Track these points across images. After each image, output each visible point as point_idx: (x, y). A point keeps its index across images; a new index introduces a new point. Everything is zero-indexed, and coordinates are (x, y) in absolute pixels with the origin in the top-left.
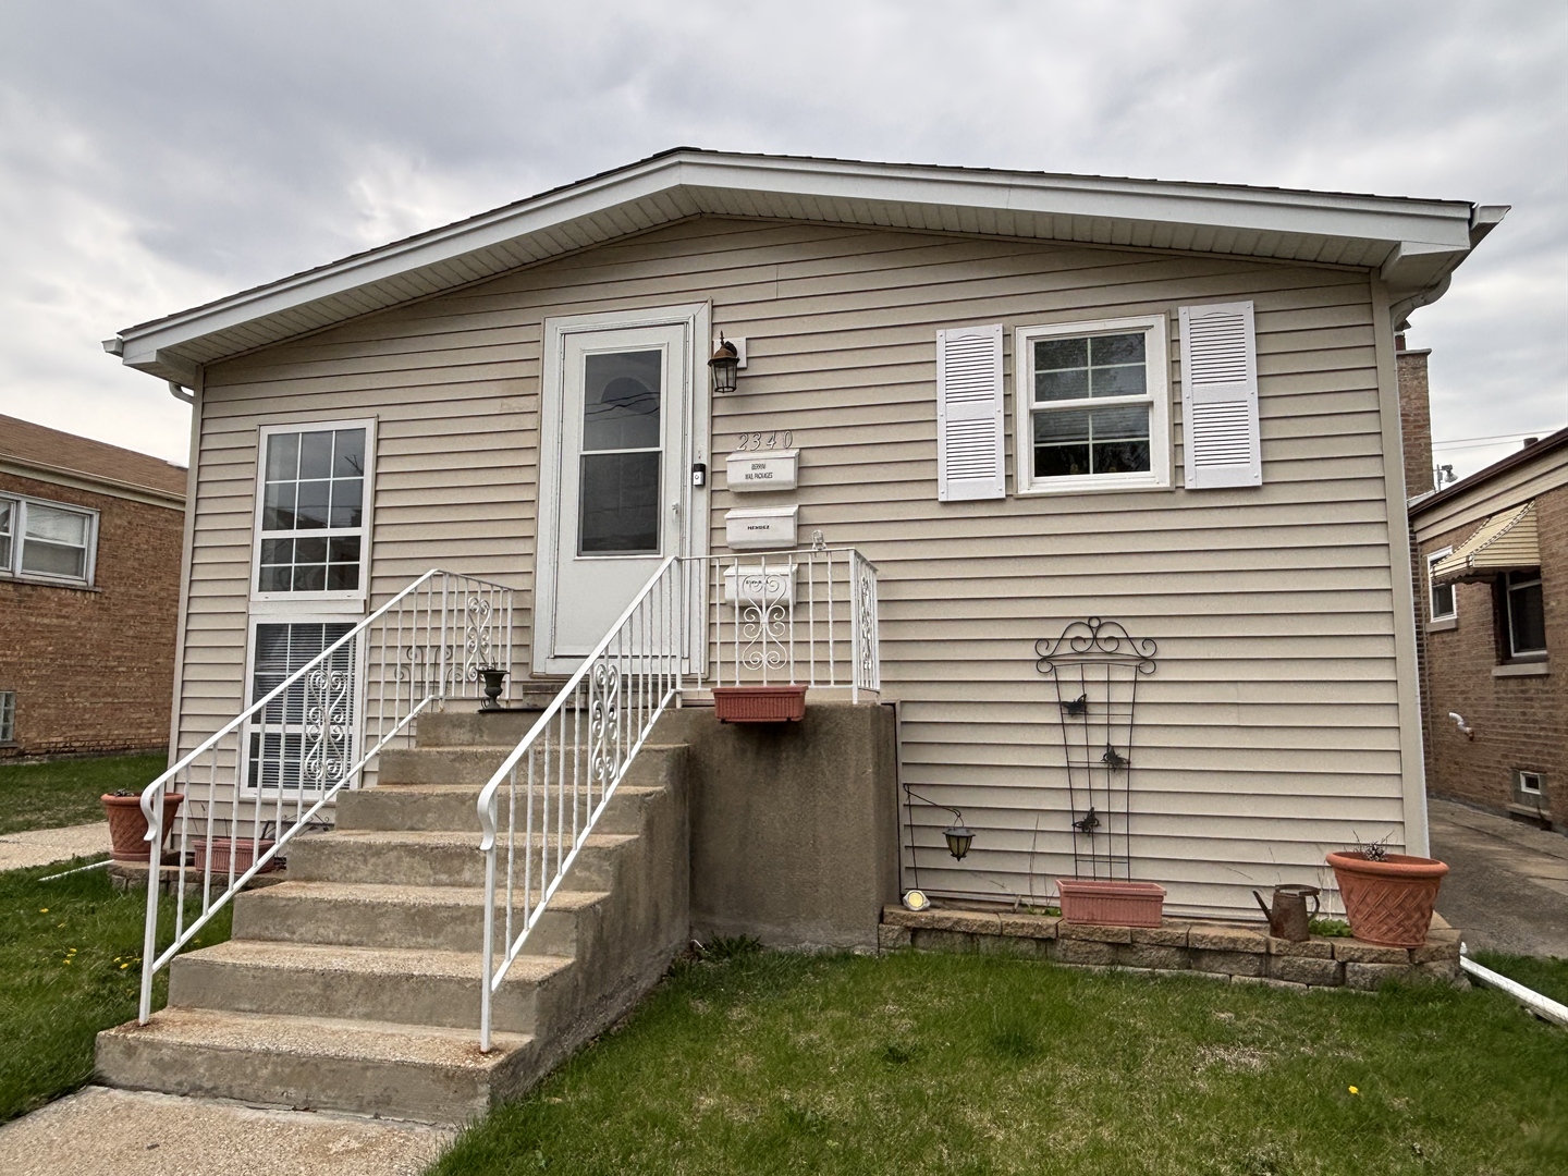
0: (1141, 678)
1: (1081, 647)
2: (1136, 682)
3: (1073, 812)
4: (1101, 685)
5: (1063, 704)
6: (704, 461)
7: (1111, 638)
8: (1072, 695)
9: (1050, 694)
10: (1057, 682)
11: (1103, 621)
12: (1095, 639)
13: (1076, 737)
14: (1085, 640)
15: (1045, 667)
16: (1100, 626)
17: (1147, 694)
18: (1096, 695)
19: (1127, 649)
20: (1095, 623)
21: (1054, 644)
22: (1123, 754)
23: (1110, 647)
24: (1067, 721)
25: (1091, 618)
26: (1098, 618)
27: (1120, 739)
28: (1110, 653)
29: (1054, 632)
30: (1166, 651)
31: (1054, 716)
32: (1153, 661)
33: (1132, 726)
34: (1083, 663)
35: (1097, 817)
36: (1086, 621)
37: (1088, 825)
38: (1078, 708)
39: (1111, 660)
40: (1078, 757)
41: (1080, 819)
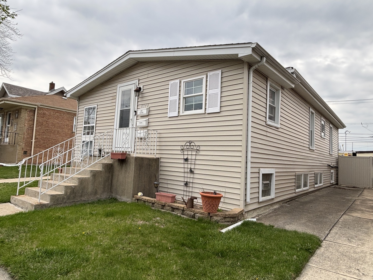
0: (197, 154)
1: (188, 147)
2: (196, 155)
3: (184, 181)
4: (190, 155)
5: (184, 159)
6: (136, 110)
7: (192, 145)
8: (185, 157)
9: (182, 157)
10: (183, 154)
11: (192, 142)
12: (190, 145)
13: (186, 166)
14: (188, 146)
15: (182, 151)
16: (191, 143)
17: (198, 157)
18: (189, 157)
19: (195, 148)
20: (190, 142)
21: (184, 146)
22: (193, 170)
23: (192, 147)
24: (185, 163)
25: (190, 141)
26: (191, 141)
27: (193, 167)
28: (192, 148)
29: (183, 144)
30: (202, 148)
31: (182, 161)
32: (199, 150)
33: (195, 164)
34: (188, 150)
35: (188, 183)
36: (189, 142)
37: (186, 184)
38: (186, 160)
39: (192, 150)
40: (186, 170)
41: (185, 183)
